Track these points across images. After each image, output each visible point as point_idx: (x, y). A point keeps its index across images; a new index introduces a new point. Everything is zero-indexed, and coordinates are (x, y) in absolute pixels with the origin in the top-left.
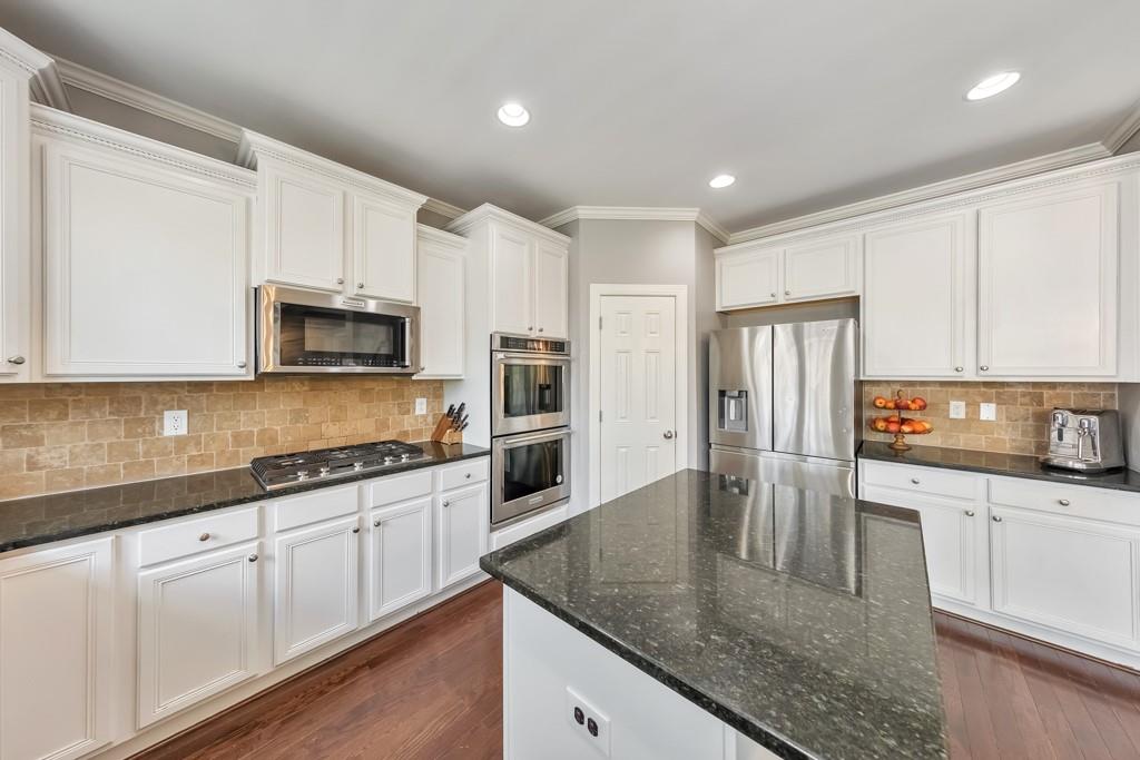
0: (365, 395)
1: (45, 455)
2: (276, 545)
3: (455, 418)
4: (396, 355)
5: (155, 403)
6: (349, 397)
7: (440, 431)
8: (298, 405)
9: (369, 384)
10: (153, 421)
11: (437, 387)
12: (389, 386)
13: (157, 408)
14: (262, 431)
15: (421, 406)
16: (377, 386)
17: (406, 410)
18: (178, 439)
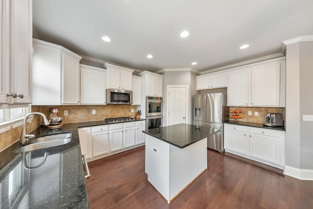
0: (123, 108)
3: (139, 113)
4: (128, 101)
5: (91, 108)
6: (120, 108)
7: (136, 116)
8: (112, 110)
9: (123, 106)
10: (91, 112)
11: (136, 107)
12: (127, 106)
14: (106, 114)
15: (133, 110)
16: (125, 106)
17: (130, 111)
18: (94, 115)
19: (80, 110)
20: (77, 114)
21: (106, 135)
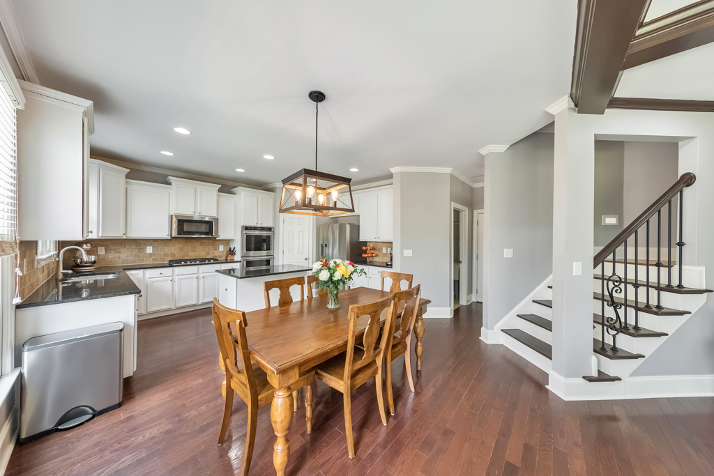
0: (202, 244)
1: (121, 256)
2: (176, 278)
3: (232, 252)
4: (210, 232)
5: (144, 244)
6: (197, 244)
7: (227, 257)
8: (182, 246)
9: (203, 241)
10: (144, 249)
11: (227, 242)
12: (210, 241)
13: (145, 246)
14: (171, 253)
15: (221, 248)
16: (206, 241)
17: (216, 249)
18: (150, 254)
19: (125, 247)
20: (120, 252)
21: (169, 283)
